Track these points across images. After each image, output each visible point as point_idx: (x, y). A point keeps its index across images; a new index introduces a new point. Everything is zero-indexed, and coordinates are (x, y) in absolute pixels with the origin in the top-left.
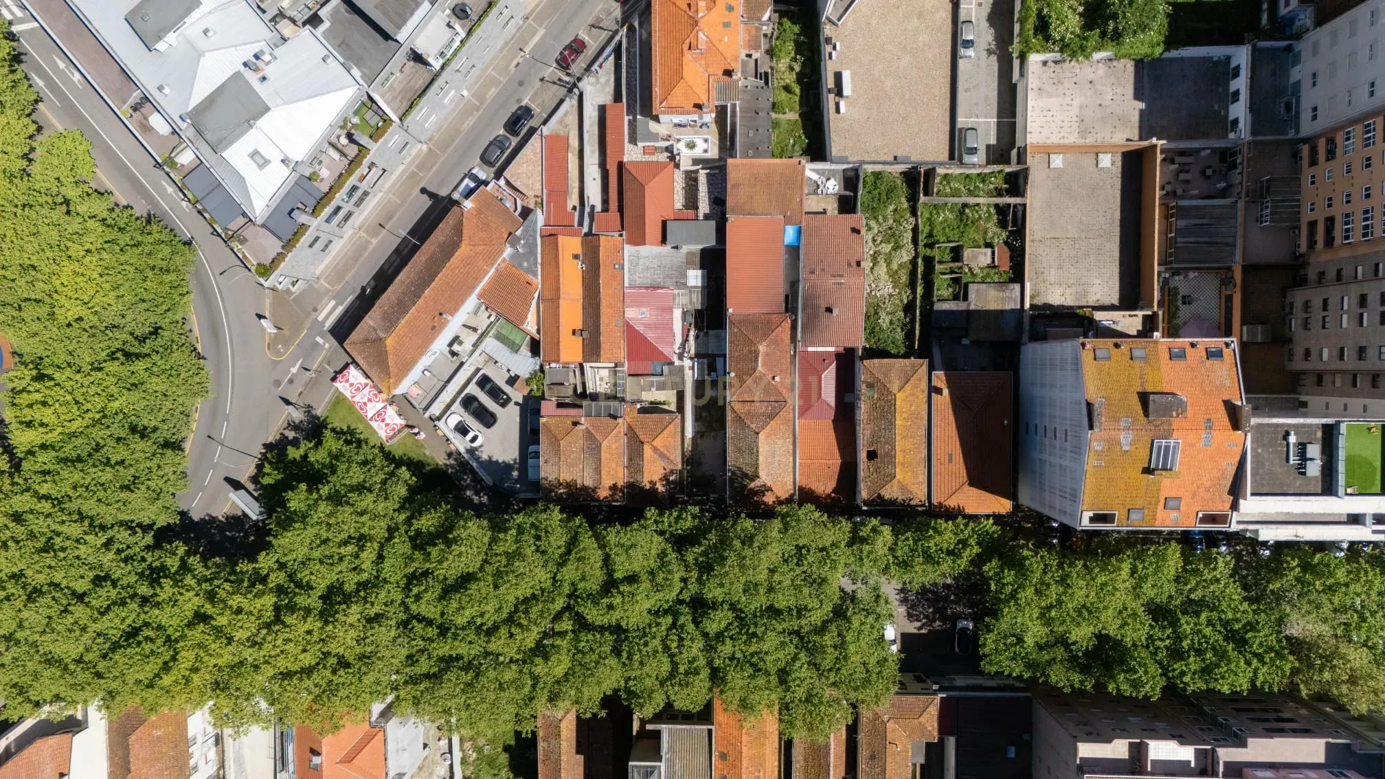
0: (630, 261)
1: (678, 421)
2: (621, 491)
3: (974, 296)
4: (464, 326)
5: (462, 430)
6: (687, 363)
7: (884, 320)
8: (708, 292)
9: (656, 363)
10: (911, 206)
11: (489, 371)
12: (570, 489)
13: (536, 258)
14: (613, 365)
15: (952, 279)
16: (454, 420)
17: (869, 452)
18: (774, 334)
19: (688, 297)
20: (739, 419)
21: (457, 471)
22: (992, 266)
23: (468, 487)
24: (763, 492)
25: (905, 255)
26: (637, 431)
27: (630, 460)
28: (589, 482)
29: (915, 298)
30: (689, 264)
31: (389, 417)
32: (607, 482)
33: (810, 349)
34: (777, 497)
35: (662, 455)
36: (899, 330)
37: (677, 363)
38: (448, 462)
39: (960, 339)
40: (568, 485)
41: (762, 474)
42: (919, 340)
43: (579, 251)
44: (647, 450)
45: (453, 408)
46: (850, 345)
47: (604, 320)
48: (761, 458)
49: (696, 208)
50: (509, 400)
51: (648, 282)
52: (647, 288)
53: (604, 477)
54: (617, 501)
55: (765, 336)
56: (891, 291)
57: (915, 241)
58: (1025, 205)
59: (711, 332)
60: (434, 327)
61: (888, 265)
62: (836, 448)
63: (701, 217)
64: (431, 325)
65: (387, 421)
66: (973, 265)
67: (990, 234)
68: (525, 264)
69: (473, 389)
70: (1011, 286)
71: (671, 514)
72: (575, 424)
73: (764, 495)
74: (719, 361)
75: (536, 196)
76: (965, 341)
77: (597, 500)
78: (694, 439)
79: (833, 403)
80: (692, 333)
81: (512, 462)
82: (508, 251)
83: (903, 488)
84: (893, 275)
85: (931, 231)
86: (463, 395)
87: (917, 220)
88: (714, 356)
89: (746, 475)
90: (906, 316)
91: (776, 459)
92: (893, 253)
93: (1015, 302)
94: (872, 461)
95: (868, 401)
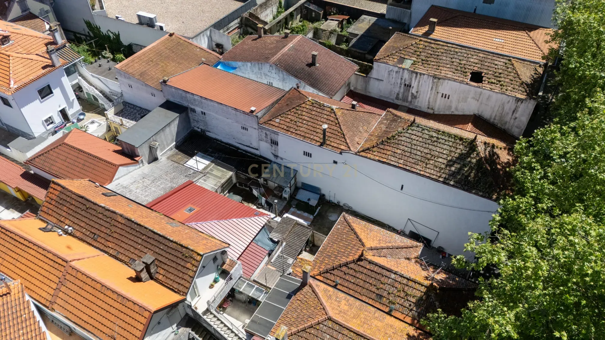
17: (472, 80)
30: (179, 161)
66: (333, 28)
94: (484, 79)
95: (417, 66)
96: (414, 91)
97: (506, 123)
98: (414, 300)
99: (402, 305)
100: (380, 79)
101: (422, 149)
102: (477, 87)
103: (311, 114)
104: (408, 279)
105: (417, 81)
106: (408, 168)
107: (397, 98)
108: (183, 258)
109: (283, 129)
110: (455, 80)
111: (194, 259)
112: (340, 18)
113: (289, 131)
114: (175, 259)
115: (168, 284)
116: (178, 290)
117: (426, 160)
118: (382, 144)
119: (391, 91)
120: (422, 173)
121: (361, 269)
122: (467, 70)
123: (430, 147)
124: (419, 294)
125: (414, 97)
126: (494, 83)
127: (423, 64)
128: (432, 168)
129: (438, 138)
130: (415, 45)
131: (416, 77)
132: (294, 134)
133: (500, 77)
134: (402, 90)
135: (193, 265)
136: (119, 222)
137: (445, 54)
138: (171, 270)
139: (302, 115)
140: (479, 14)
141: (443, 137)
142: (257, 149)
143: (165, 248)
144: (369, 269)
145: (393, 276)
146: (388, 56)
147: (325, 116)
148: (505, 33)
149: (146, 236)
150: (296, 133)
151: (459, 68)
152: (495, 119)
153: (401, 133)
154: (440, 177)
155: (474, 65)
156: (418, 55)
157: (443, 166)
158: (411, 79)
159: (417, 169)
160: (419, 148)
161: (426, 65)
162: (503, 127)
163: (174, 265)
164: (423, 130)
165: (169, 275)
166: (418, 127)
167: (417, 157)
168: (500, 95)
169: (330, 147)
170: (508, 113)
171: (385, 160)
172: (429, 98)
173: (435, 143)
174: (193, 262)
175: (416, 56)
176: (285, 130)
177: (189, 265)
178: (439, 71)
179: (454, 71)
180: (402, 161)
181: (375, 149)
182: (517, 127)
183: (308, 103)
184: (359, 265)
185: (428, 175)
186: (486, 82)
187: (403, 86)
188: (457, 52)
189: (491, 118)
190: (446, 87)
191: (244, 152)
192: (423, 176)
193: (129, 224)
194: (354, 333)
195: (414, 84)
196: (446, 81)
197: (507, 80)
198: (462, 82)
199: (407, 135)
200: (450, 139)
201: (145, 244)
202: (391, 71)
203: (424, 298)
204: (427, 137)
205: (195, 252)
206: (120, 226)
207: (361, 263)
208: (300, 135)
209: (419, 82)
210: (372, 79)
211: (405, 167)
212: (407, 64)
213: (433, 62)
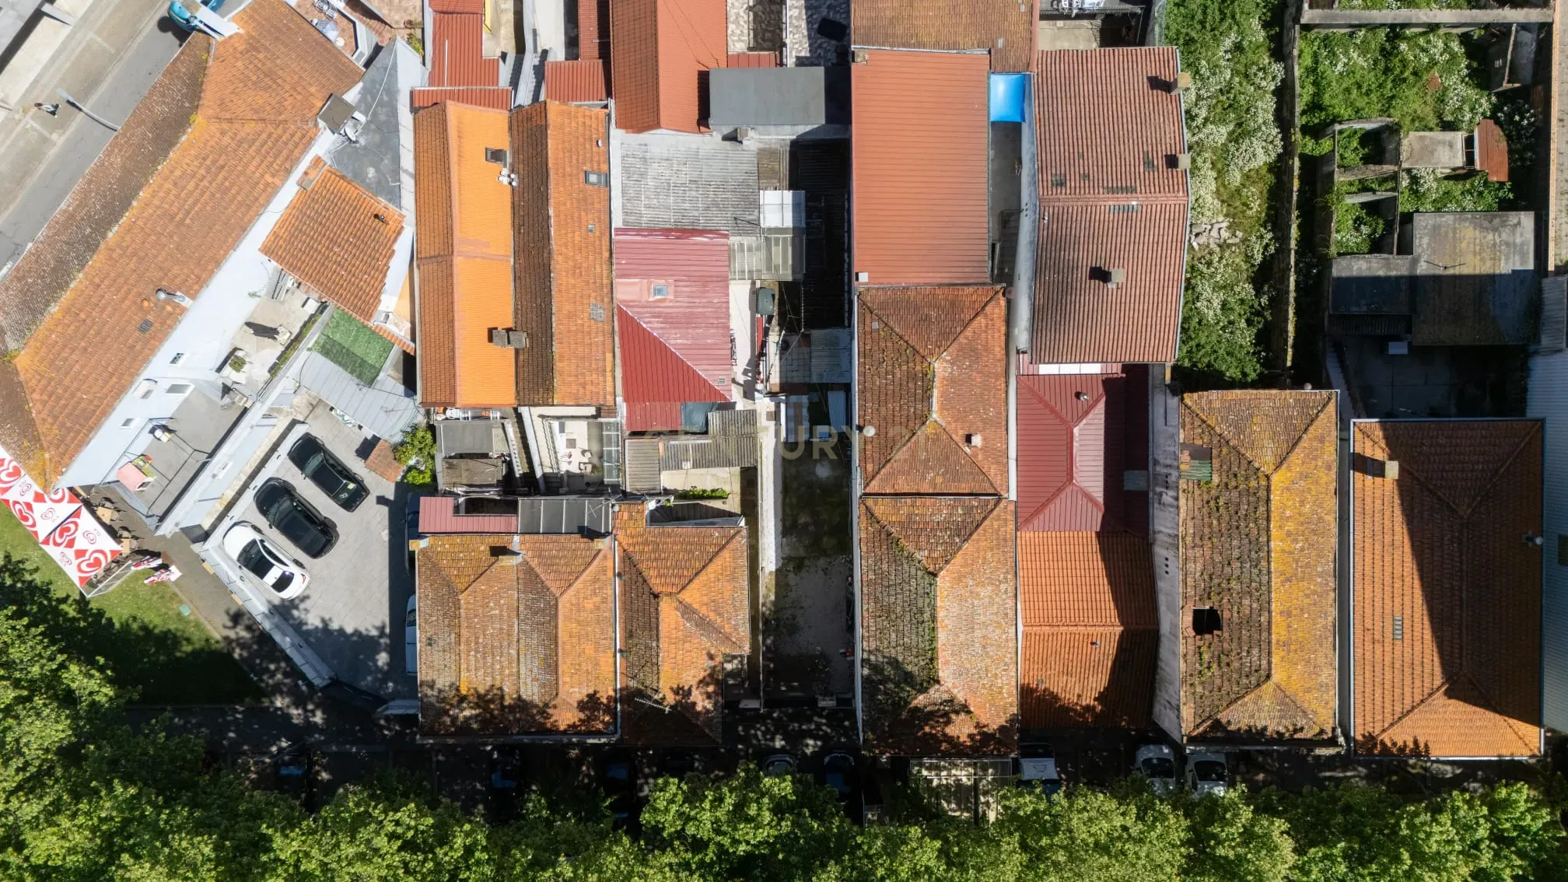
0: (626, 169)
1: (742, 541)
2: (610, 710)
3: (1425, 240)
4: (249, 324)
5: (256, 561)
6: (763, 405)
7: (1210, 304)
8: (809, 242)
9: (690, 405)
10: (1270, 38)
11: (318, 429)
12: (486, 709)
13: (396, 159)
14: (592, 411)
15: (1364, 205)
16: (240, 539)
17: (1197, 614)
18: (969, 332)
19: (762, 254)
20: (886, 539)
21: (253, 655)
22: (1463, 175)
23: (277, 689)
24: (946, 714)
25: (1260, 153)
26: (642, 567)
27: (629, 635)
28: (531, 692)
29: (1283, 250)
30: (764, 176)
31: (86, 534)
32: (573, 691)
33: (1045, 369)
34: (978, 726)
35: (703, 624)
36: (1243, 324)
37: (741, 404)
38: (232, 634)
39: (1382, 343)
40: (482, 701)
41: (944, 673)
42: (1294, 347)
43: (503, 142)
44: (668, 614)
45: (236, 513)
46: (1137, 359)
47: (561, 305)
48: (942, 636)
49: (779, 45)
50: (361, 492)
51: (669, 219)
52: (666, 232)
53: (564, 679)
54: (598, 733)
55: (948, 337)
56: (1225, 234)
57: (1283, 119)
58: (1546, 28)
59: (816, 334)
60: (145, 326)
61: (1221, 174)
62: (1109, 596)
63: (790, 61)
64: (138, 319)
65: (81, 544)
66: (1421, 169)
67: (1453, 102)
68: (371, 172)
69: (281, 468)
70: (1513, 217)
71: (719, 800)
72: (498, 551)
73: (948, 722)
74: (835, 400)
75: (410, 24)
76: (1398, 349)
77: (554, 731)
78: (780, 573)
79: (1099, 494)
80: (774, 338)
81: (374, 633)
82: (325, 143)
83: (1286, 701)
84: (1230, 199)
85: (1317, 95)
86: (259, 481)
87: (1289, 70)
88: (824, 388)
89: (908, 678)
90: (1259, 293)
91: (978, 633)
92: (1232, 147)
93: (1523, 255)
94: (1207, 636)
95: (1197, 492)
102: (1184, 627)
103: (907, 382)
112: (1486, 156)
122: (1217, 598)
126: (1201, 659)
127: (1208, 502)
133: (1220, 666)
146: (1203, 422)
151: (1216, 581)
155: (1235, 609)
156: (1226, 485)
161: (1205, 511)
175: (1224, 480)
179: (1208, 572)
186: (1199, 643)
188: (1257, 565)
197: (1217, 681)
212: (1197, 470)
213: (1220, 523)
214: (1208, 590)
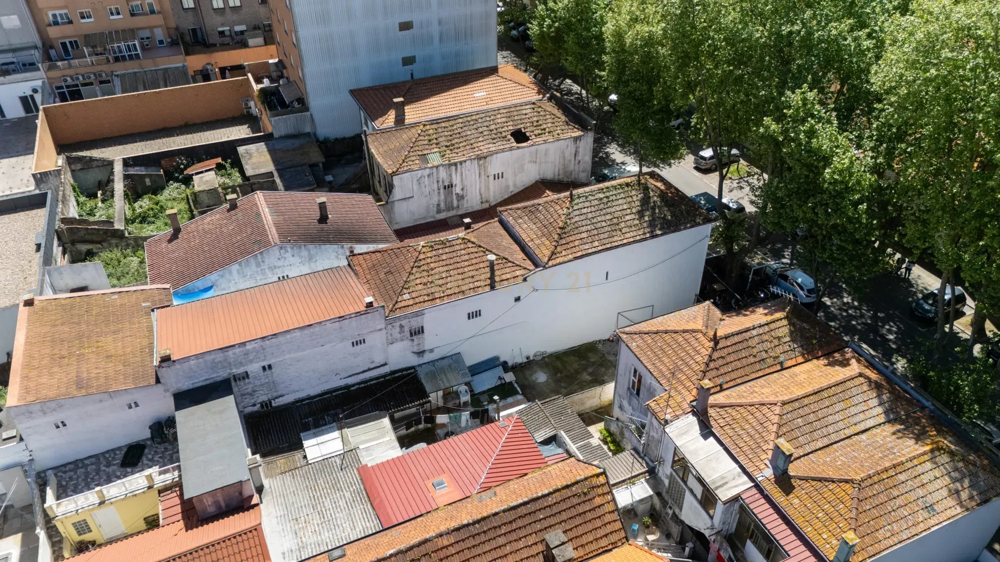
17: (518, 141)
94: (528, 134)
95: (447, 156)
96: (458, 190)
97: (571, 173)
98: (788, 339)
99: (784, 352)
100: (408, 196)
101: (603, 218)
102: (530, 146)
103: (443, 260)
104: (767, 324)
105: (458, 174)
106: (608, 246)
107: (439, 211)
108: (583, 498)
109: (424, 302)
110: (503, 151)
111: (599, 487)
112: (212, 165)
113: (436, 299)
114: (574, 512)
115: (592, 552)
116: (612, 544)
117: (615, 226)
118: (561, 238)
119: (428, 206)
120: (625, 241)
121: (726, 351)
122: (504, 134)
123: (609, 210)
124: (786, 330)
125: (460, 198)
126: (541, 134)
127: (451, 150)
128: (628, 230)
129: (607, 197)
130: (423, 134)
131: (456, 169)
132: (445, 298)
133: (540, 125)
134: (442, 197)
135: (604, 494)
136: (446, 547)
137: (465, 128)
138: (581, 530)
139: (432, 269)
140: (421, 79)
141: (611, 193)
142: (386, 364)
143: (548, 512)
144: (731, 345)
145: (754, 332)
146: (404, 161)
147: (463, 252)
148: (479, 85)
149: (504, 524)
150: (447, 295)
151: (494, 136)
152: (559, 175)
153: (570, 214)
154: (644, 234)
155: (506, 124)
156: (437, 144)
157: (637, 222)
158: (451, 175)
159: (617, 241)
160: (599, 219)
161: (456, 151)
162: (570, 180)
163: (578, 521)
164: (587, 197)
165: (584, 540)
166: (579, 197)
167: (606, 229)
168: (556, 143)
169: (505, 282)
170: (570, 161)
171: (580, 254)
172: (480, 189)
173: (609, 204)
174: (600, 491)
175: (434, 146)
176: (428, 301)
177: (598, 501)
178: (477, 149)
179: (491, 141)
180: (596, 244)
181: (559, 249)
182: (583, 172)
183: (424, 250)
184: (720, 349)
185: (632, 240)
186: (534, 137)
187: (442, 190)
188: (476, 120)
189: (555, 176)
190: (496, 165)
191: (363, 385)
192: (629, 243)
193: (463, 534)
194: (812, 395)
195: (456, 180)
196: (495, 156)
197: (550, 125)
198: (511, 149)
199: (577, 212)
200: (619, 191)
201: (514, 536)
202: (421, 177)
203: (792, 329)
204: (597, 202)
205: (591, 477)
206: (452, 550)
207: (720, 345)
208: (455, 293)
209: (462, 175)
210: (396, 203)
211: (604, 247)
212: (435, 159)
213: (461, 142)
214: (502, 139)
